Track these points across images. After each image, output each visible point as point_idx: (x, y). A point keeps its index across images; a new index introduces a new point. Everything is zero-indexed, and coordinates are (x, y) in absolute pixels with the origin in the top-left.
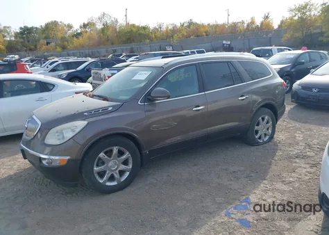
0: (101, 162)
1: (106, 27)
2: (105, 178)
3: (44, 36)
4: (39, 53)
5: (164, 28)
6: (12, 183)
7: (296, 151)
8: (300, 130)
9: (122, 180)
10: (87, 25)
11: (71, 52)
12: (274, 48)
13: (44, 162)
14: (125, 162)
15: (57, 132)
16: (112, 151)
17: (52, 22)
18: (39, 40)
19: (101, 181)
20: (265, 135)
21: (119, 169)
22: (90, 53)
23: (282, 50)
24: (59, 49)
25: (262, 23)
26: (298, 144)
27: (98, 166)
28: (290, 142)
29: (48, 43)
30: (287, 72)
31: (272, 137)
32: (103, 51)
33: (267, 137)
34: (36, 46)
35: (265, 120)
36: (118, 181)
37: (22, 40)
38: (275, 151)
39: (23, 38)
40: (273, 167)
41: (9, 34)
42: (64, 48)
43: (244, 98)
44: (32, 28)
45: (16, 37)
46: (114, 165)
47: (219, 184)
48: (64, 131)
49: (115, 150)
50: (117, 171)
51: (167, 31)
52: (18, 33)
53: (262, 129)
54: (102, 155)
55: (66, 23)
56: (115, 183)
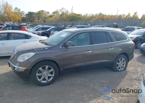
0: (40, 72)
1: (63, 14)
2: (41, 79)
3: (37, 16)
4: (35, 23)
5: (88, 16)
6: (5, 76)
7: (136, 77)
8: (140, 66)
9: (49, 81)
10: (55, 12)
11: (47, 23)
12: (136, 27)
13: (16, 69)
14: (51, 73)
15: (22, 57)
16: (45, 67)
17: (41, 11)
18: (35, 17)
19: (39, 80)
20: (122, 67)
21: (48, 76)
22: (55, 24)
23: (139, 29)
24: (42, 22)
25: (133, 16)
26: (137, 73)
27: (38, 73)
28: (134, 72)
29: (38, 19)
30: (140, 39)
31: (125, 69)
32: (60, 24)
33: (123, 68)
34: (34, 20)
35: (122, 60)
36: (47, 81)
37: (28, 17)
38: (125, 75)
39: (29, 16)
40: (122, 83)
41: (23, 14)
42: (45, 21)
43: (112, 49)
44: (33, 12)
45: (26, 16)
46: (46, 74)
47: (93, 88)
48: (25, 57)
49: (47, 67)
50: (47, 77)
51: (89, 17)
52: (27, 14)
53: (120, 64)
54: (40, 69)
55: (47, 11)
56: (46, 82)
